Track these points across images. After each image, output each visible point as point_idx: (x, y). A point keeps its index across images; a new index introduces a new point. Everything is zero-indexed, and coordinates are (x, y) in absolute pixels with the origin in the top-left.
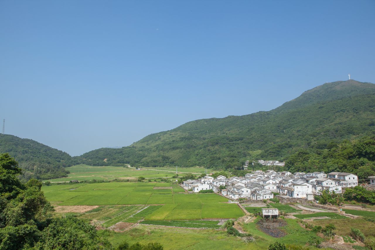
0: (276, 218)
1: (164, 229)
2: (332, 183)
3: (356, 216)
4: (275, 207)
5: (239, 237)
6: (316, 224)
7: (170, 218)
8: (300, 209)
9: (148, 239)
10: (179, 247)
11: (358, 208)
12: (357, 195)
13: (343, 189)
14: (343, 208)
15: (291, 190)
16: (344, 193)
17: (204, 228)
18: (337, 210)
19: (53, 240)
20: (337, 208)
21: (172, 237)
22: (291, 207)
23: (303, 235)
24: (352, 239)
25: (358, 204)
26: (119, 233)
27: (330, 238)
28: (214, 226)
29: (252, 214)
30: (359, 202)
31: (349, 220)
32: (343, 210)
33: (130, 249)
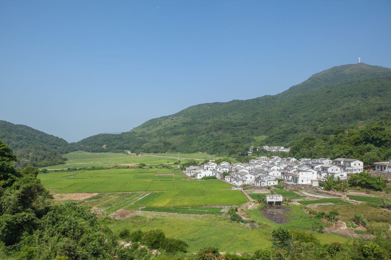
0: (280, 204)
1: (166, 216)
2: (337, 170)
3: (360, 202)
4: (279, 193)
5: (242, 223)
6: (319, 210)
7: (172, 205)
8: (304, 196)
9: (150, 225)
10: (181, 233)
11: (363, 194)
12: (362, 182)
13: (348, 175)
14: (348, 194)
15: (296, 176)
16: (349, 179)
17: (206, 215)
18: (341, 196)
19: (52, 227)
20: (341, 195)
21: (174, 224)
22: (295, 194)
23: (307, 221)
24: (355, 224)
25: (362, 190)
26: (120, 220)
27: (333, 223)
28: (217, 212)
29: (256, 200)
30: (363, 188)
31: (352, 206)
32: (347, 196)
33: (132, 236)
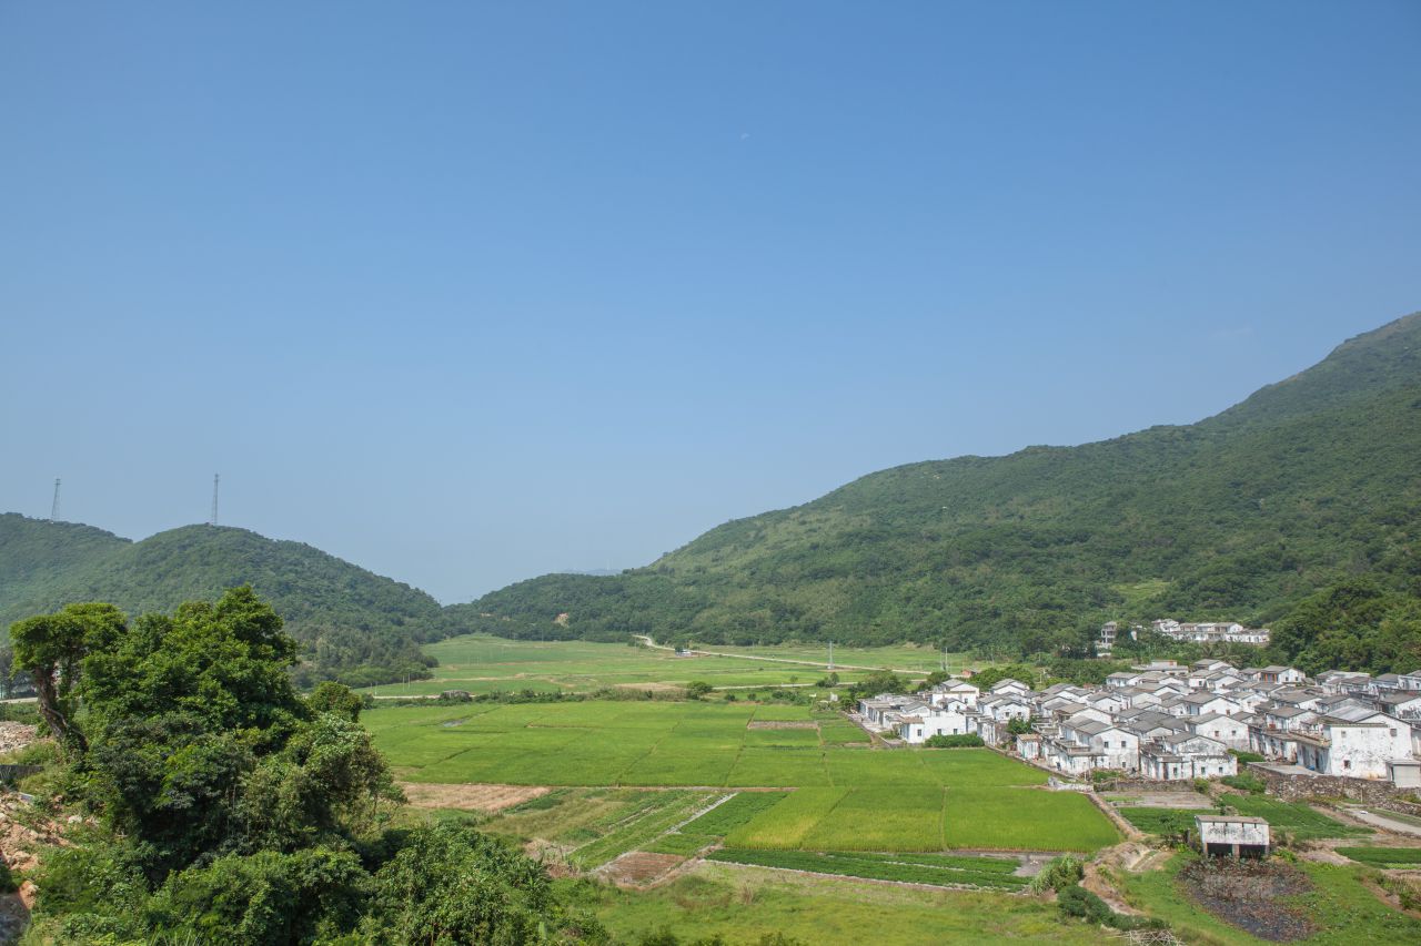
0: (1260, 859)
1: (802, 886)
4: (1252, 812)
5: (1111, 929)
7: (823, 842)
8: (1362, 826)
9: (745, 919)
15: (1315, 742)
17: (960, 886)
19: (415, 910)
21: (838, 915)
22: (1320, 815)
26: (633, 893)
28: (1002, 878)
29: (1152, 836)
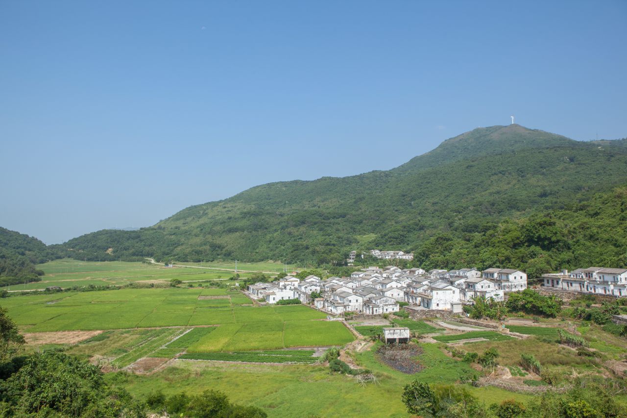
0: (406, 343)
1: (222, 367)
2: (489, 286)
3: (525, 336)
4: (404, 325)
5: (350, 375)
6: (468, 350)
7: (232, 348)
8: (442, 328)
9: (196, 384)
10: (251, 395)
11: (528, 323)
12: (526, 304)
13: (505, 294)
14: (507, 323)
15: (427, 297)
16: (507, 300)
17: (290, 363)
18: (497, 327)
19: (30, 395)
20: (497, 325)
21: (238, 379)
22: (428, 325)
23: (451, 368)
24: (523, 370)
25: (527, 316)
26: (144, 376)
27: (491, 370)
28: (307, 358)
29: (366, 337)
30: (528, 314)
31: (516, 342)
32: (505, 327)
33: (169, 404)
